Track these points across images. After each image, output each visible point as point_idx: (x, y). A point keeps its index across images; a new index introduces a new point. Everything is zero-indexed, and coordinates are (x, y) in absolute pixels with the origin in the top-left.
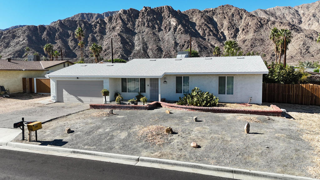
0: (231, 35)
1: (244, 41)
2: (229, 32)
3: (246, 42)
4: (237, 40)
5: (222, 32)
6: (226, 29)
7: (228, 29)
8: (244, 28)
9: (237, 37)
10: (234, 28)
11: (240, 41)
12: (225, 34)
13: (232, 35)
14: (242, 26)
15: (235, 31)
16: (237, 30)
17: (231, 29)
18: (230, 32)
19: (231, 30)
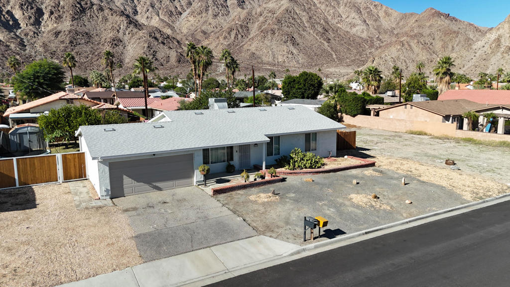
0: (29, 19)
1: (57, 34)
2: (24, 14)
3: (60, 35)
4: (43, 30)
5: (8, 11)
6: (18, 7)
7: (22, 8)
8: (53, 10)
9: (42, 24)
10: (32, 8)
11: (49, 32)
12: (17, 17)
13: (32, 21)
14: (49, 5)
15: (35, 13)
16: (40, 13)
17: (27, 8)
18: (26, 14)
19: (27, 10)
